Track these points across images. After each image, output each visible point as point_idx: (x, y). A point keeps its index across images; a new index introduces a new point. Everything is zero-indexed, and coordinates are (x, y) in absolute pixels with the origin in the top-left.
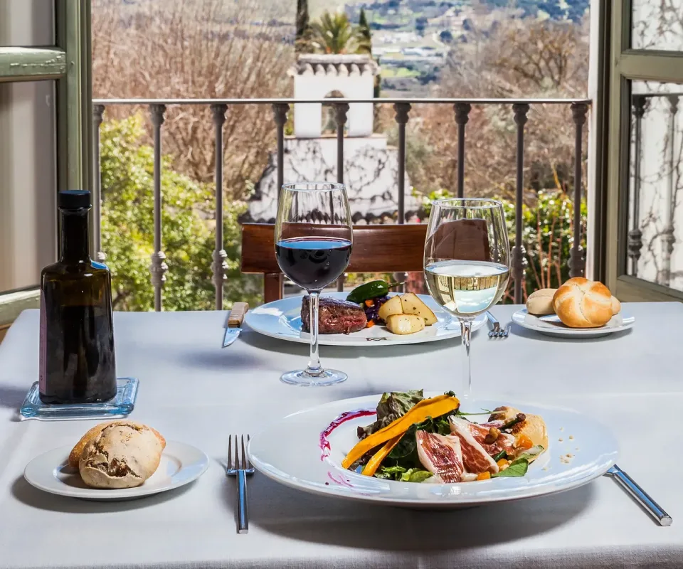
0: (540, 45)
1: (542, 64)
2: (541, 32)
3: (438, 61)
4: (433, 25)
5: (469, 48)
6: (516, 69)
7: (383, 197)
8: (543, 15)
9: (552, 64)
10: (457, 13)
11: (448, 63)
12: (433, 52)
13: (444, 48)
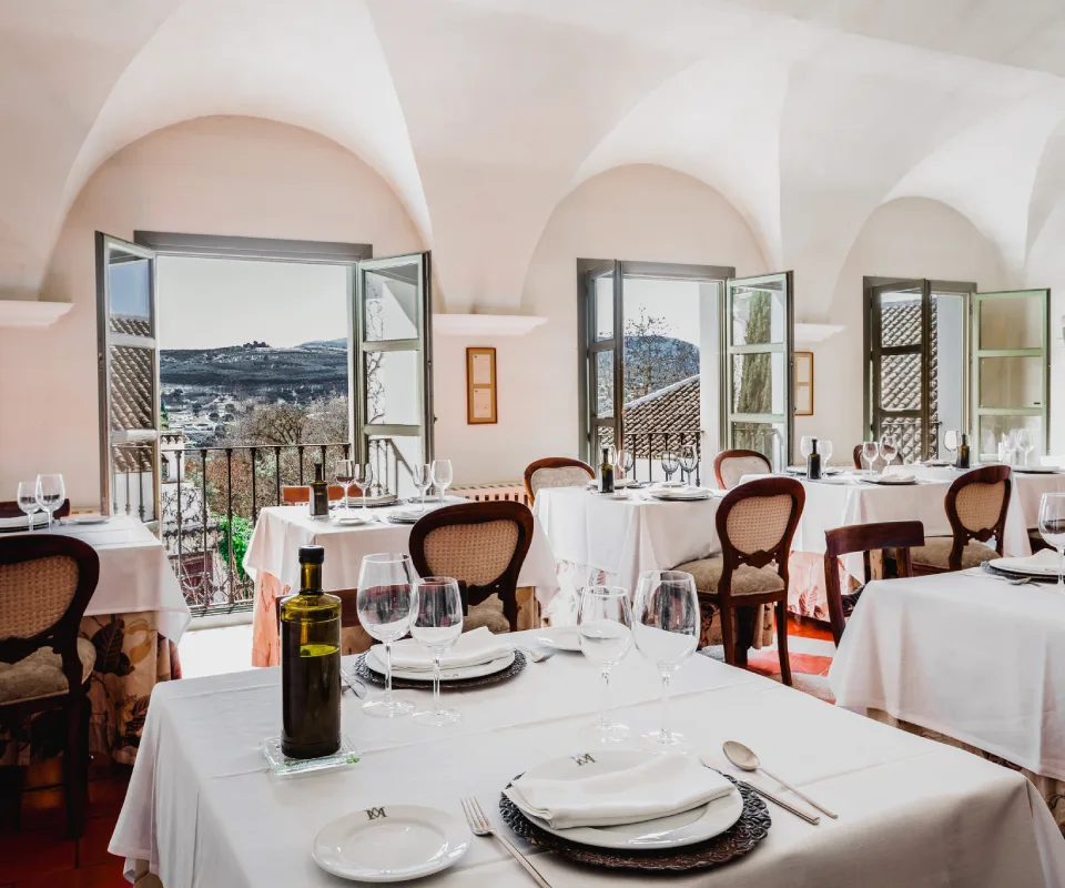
0: (284, 421)
1: (285, 433)
2: (284, 413)
3: (210, 433)
4: (205, 409)
5: (235, 423)
6: (269, 436)
7: (193, 519)
8: (281, 401)
9: (291, 433)
10: (222, 400)
11: (217, 434)
12: (205, 427)
13: (214, 425)
